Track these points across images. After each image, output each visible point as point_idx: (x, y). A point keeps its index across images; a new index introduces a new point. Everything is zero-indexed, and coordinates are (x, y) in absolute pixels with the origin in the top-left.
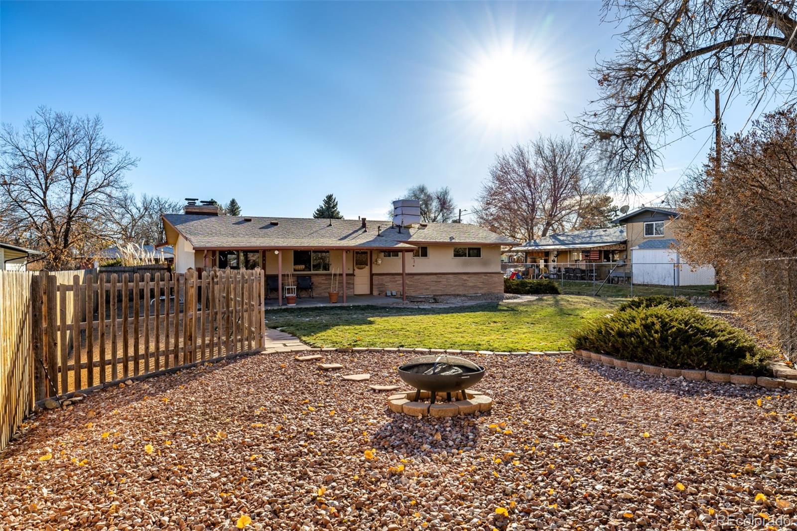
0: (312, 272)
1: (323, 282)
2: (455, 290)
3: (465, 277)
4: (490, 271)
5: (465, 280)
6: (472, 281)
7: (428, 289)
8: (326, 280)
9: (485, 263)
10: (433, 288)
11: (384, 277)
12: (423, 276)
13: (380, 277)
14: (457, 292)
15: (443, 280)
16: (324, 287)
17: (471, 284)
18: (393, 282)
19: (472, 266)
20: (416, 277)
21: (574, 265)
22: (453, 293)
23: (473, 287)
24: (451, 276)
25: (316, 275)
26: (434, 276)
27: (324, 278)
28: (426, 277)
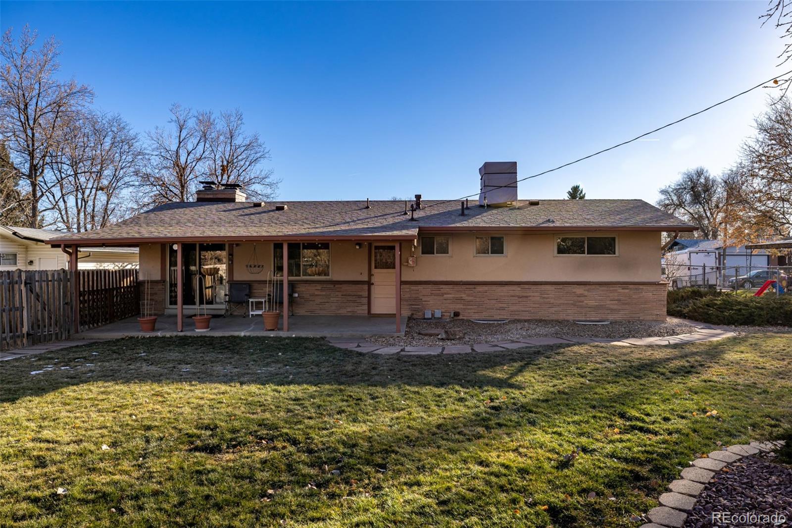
0: (302, 278)
1: (318, 293)
2: (557, 313)
3: (579, 290)
4: (636, 280)
5: (580, 296)
6: (593, 298)
7: (503, 309)
8: (321, 290)
9: (625, 266)
10: (514, 308)
11: (420, 287)
12: (494, 287)
13: (413, 287)
14: (562, 317)
15: (534, 294)
16: (318, 300)
17: (592, 303)
18: (438, 295)
19: (599, 270)
20: (480, 288)
22: (554, 317)
23: (597, 308)
24: (548, 287)
25: (306, 282)
27: (319, 287)
28: (499, 289)
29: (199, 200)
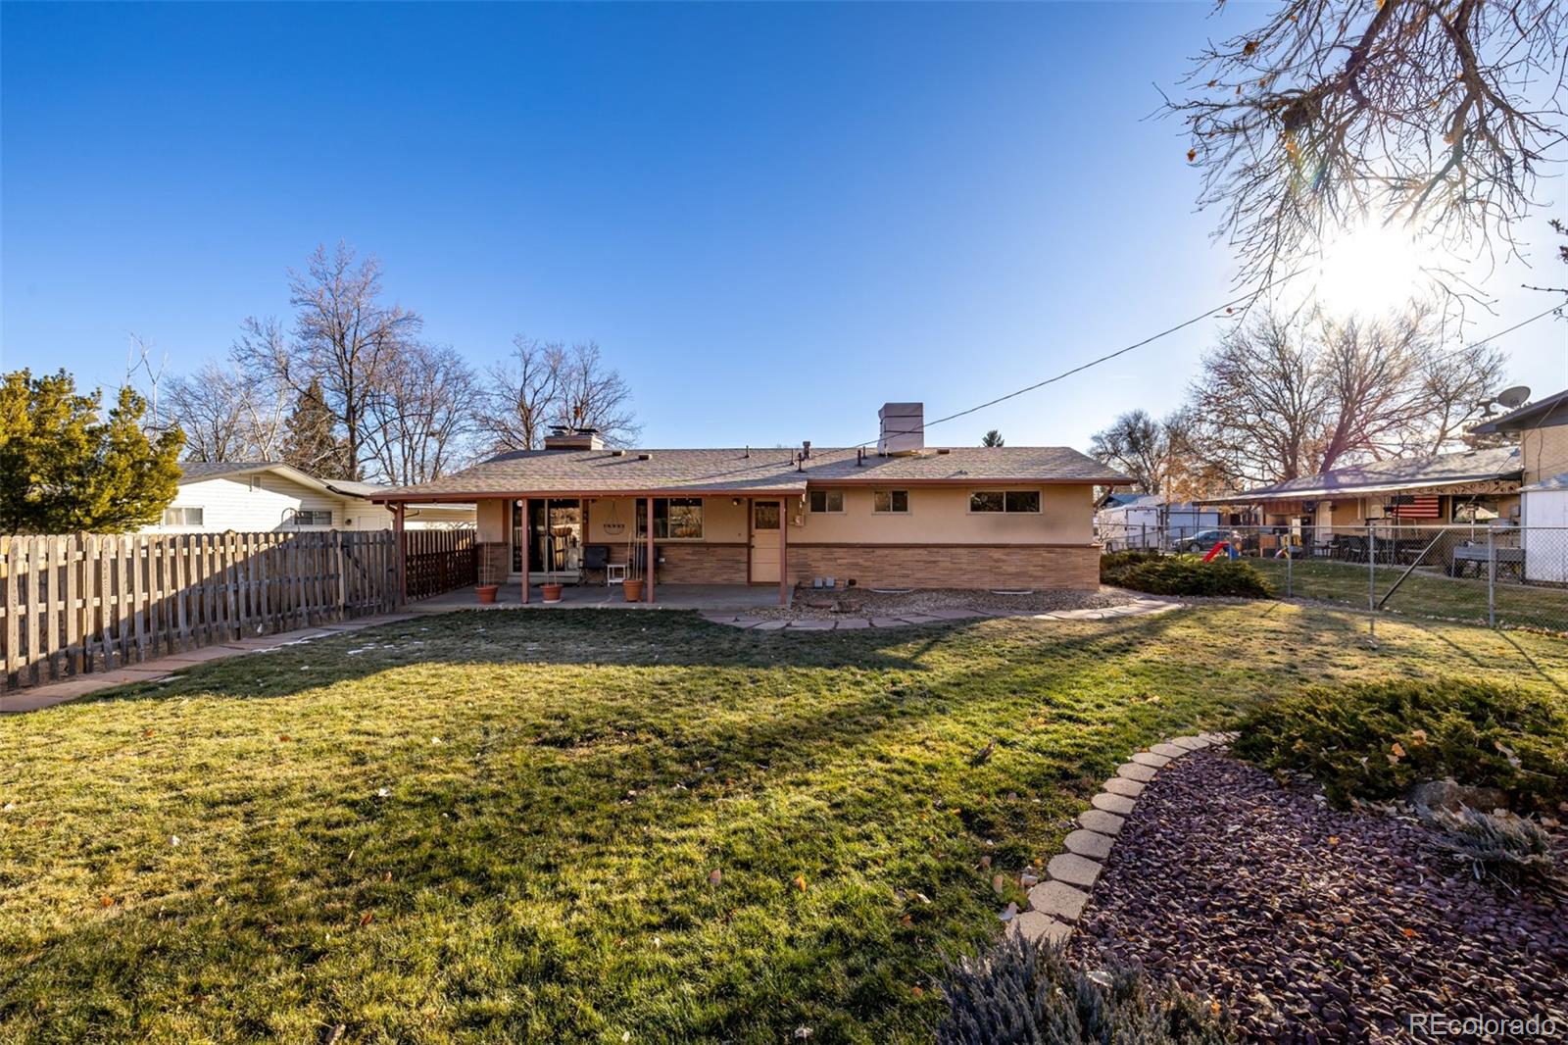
0: (671, 539)
1: (689, 557)
2: (970, 581)
3: (997, 554)
4: (1064, 542)
5: (997, 561)
6: (1013, 563)
7: (907, 576)
8: (693, 554)
9: (1050, 525)
10: (920, 575)
11: (809, 551)
12: (896, 551)
13: (801, 551)
14: (976, 586)
15: (943, 559)
16: (689, 566)
17: (1012, 569)
18: (830, 560)
19: (1020, 530)
20: (879, 552)
21: (1362, 530)
22: (967, 586)
23: (1017, 575)
25: (674, 544)
26: (921, 551)
27: (689, 550)
29: (549, 448)
